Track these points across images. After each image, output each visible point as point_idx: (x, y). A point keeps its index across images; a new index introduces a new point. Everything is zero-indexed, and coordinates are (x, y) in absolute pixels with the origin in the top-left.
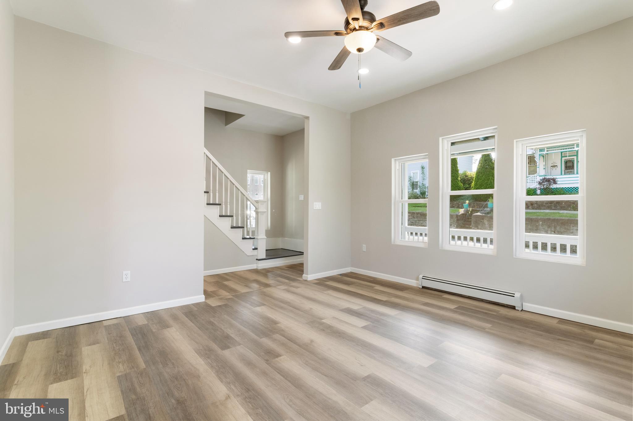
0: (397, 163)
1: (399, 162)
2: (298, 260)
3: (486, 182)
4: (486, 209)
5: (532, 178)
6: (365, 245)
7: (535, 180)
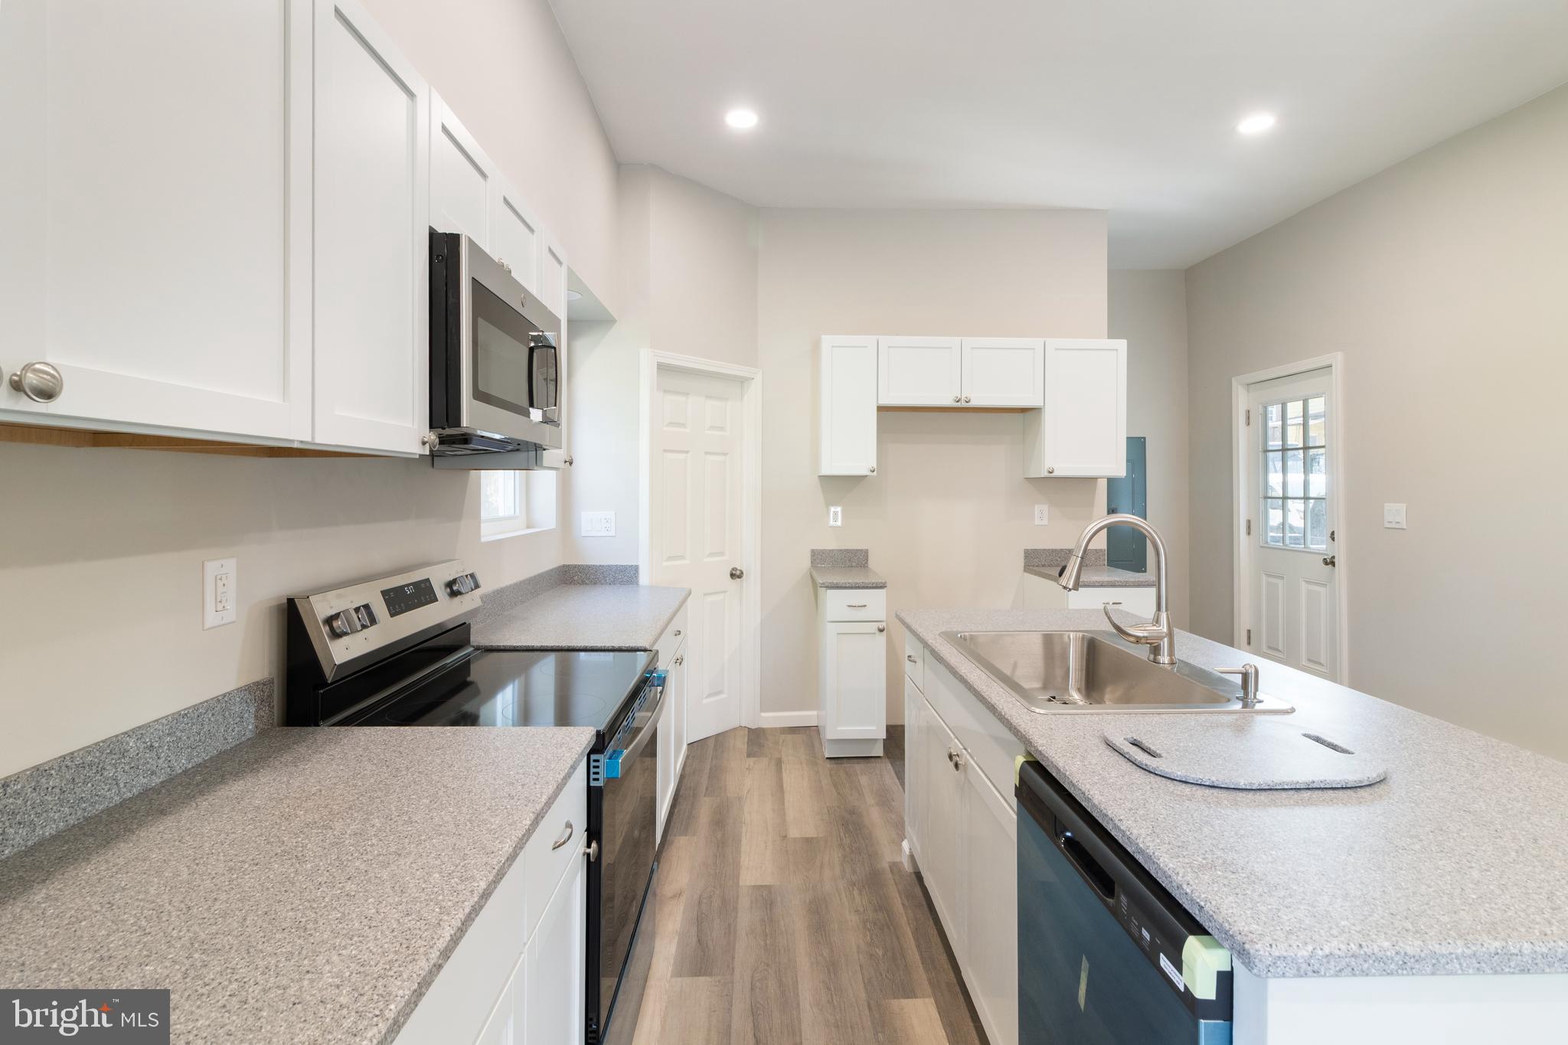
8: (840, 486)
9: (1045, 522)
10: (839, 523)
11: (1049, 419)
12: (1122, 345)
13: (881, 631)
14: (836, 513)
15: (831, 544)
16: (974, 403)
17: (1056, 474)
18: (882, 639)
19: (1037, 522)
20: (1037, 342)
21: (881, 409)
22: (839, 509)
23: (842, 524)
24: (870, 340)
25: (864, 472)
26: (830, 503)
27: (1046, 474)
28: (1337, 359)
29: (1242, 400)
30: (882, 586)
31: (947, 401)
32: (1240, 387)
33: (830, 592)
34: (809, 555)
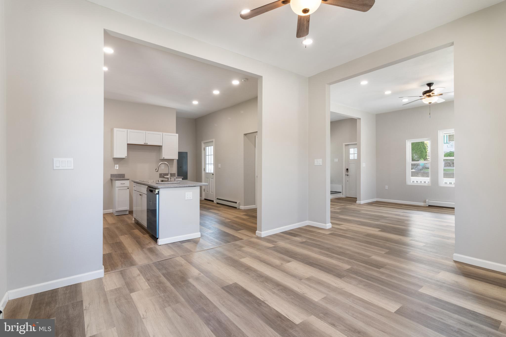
0: (409, 142)
1: (410, 142)
2: (338, 196)
3: (416, 147)
4: (418, 167)
5: (452, 144)
6: (387, 186)
7: (453, 146)
8: (118, 160)
9: (164, 168)
10: (117, 168)
11: (163, 148)
12: (177, 135)
13: (128, 188)
14: (117, 166)
15: (116, 173)
16: (148, 144)
17: (165, 158)
18: (128, 190)
19: (162, 168)
20: (161, 133)
21: (128, 144)
22: (118, 165)
23: (118, 168)
24: (126, 130)
25: (124, 157)
26: (115, 164)
27: (163, 158)
28: (214, 140)
29: (203, 146)
30: (128, 180)
31: (143, 144)
32: (203, 144)
33: (116, 181)
34: (110, 175)
